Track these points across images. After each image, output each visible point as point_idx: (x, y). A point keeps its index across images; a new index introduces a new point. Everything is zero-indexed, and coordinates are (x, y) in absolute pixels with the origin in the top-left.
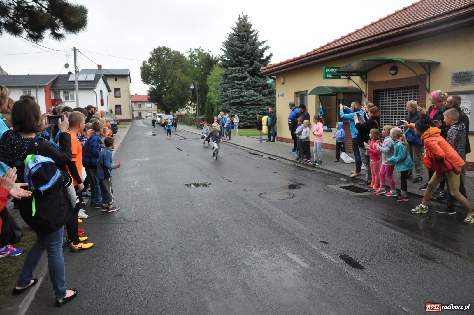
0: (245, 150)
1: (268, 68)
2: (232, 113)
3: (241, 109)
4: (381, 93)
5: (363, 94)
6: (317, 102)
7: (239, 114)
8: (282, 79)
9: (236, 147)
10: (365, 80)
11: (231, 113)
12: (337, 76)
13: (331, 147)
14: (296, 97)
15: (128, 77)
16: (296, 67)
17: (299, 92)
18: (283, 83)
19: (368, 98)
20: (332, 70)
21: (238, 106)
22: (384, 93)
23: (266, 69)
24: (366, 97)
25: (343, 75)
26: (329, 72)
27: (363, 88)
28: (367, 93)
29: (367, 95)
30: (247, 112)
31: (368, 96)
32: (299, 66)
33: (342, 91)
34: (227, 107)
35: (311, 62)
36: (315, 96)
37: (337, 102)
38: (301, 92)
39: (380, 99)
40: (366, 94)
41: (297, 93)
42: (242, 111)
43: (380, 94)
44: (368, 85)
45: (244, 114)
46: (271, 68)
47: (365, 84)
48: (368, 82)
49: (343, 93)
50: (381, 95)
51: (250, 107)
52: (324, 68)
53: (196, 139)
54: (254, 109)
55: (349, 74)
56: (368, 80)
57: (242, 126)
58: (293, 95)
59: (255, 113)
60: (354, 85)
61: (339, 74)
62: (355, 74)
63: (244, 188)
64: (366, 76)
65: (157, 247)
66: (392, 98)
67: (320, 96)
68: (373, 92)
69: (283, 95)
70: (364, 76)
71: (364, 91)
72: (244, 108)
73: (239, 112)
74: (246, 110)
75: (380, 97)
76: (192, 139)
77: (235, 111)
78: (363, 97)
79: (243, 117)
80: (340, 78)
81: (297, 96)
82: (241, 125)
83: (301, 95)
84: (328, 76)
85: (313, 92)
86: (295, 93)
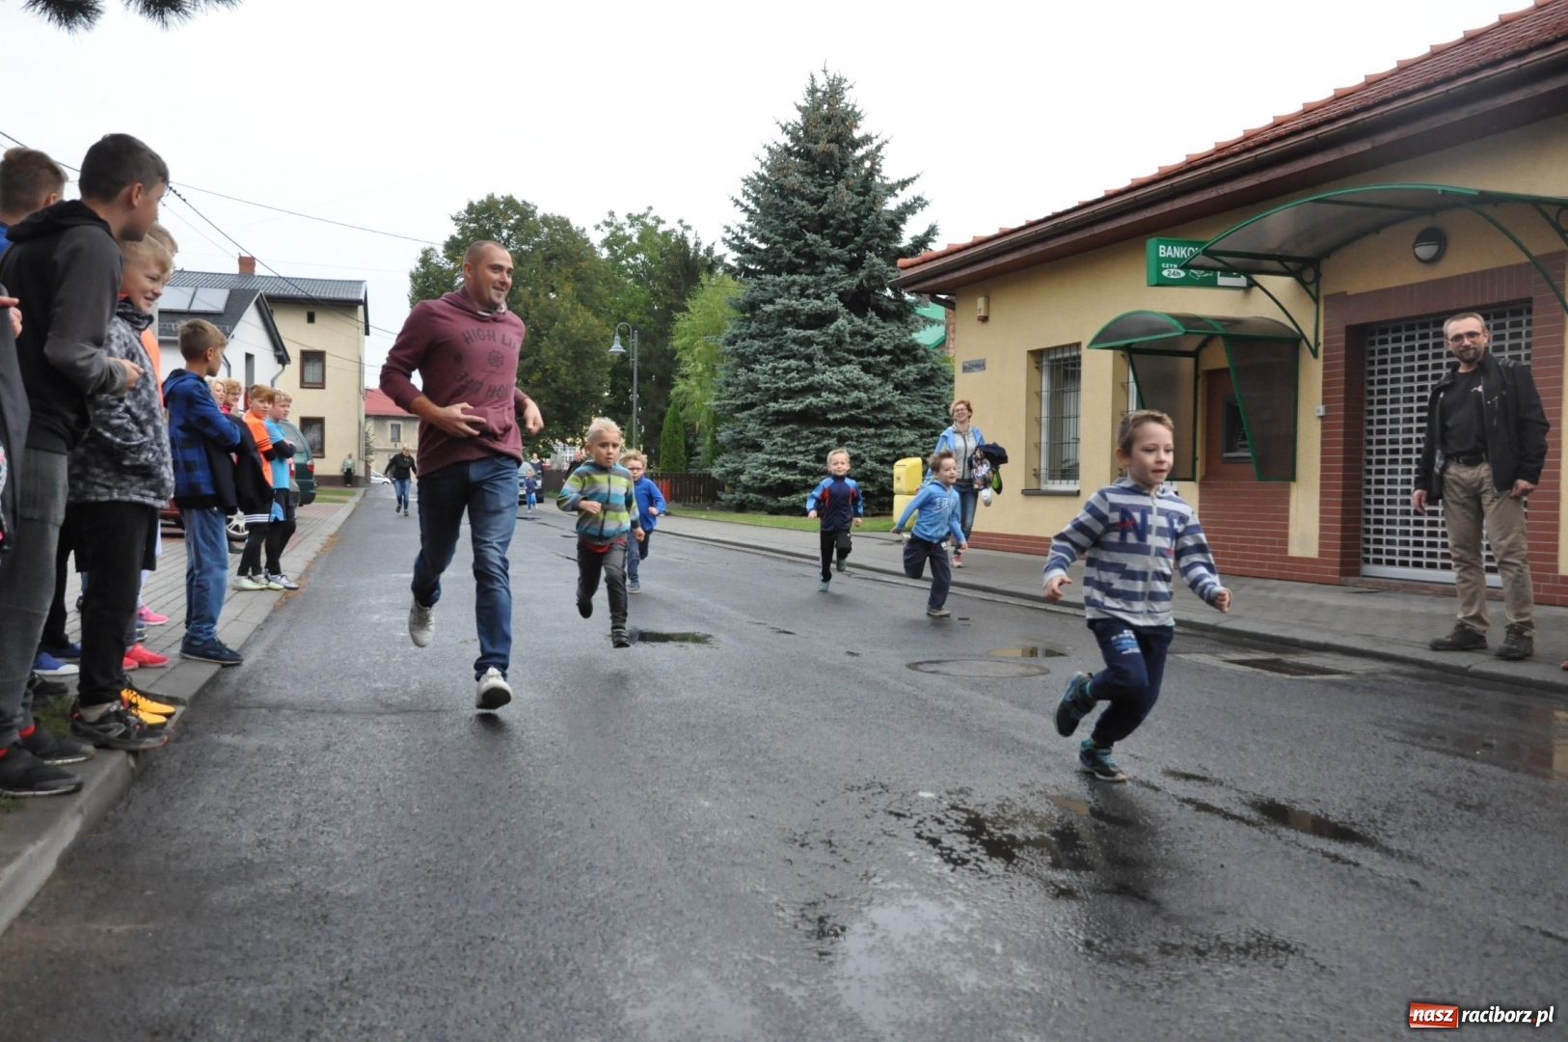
1: (925, 262)
2: (771, 454)
3: (807, 437)
4: (1377, 338)
5: (1304, 343)
6: (1120, 387)
7: (800, 457)
8: (981, 302)
10: (1312, 288)
11: (767, 453)
12: (1202, 273)
14: (1036, 372)
15: (361, 308)
16: (1038, 248)
17: (1048, 350)
18: (985, 319)
19: (1326, 359)
20: (1183, 252)
21: (795, 427)
22: (1390, 337)
23: (918, 264)
24: (1315, 354)
25: (1228, 271)
26: (1169, 260)
27: (1306, 320)
28: (1321, 340)
29: (1321, 349)
31: (1326, 350)
32: (1052, 244)
33: (1222, 331)
34: (753, 429)
35: (1098, 229)
36: (1111, 352)
37: (1200, 381)
38: (1055, 349)
39: (1372, 363)
40: (1317, 344)
41: (1037, 355)
42: (812, 446)
43: (1373, 343)
44: (1325, 309)
46: (932, 260)
47: (1314, 306)
48: (1327, 298)
49: (1225, 337)
50: (1377, 348)
51: (846, 430)
52: (1151, 242)
54: (860, 438)
55: (1249, 266)
56: (1327, 289)
58: (1021, 364)
59: (863, 455)
60: (1272, 313)
61: (1210, 262)
62: (1275, 265)
63: (844, 649)
64: (1318, 276)
66: (1423, 357)
67: (1136, 357)
68: (1343, 335)
69: (980, 365)
70: (1309, 276)
71: (1309, 334)
72: (821, 433)
73: (798, 448)
74: (825, 442)
75: (1373, 353)
77: (785, 445)
78: (1305, 355)
79: (816, 469)
80: (1212, 284)
81: (1039, 368)
83: (1052, 361)
84: (1165, 273)
85: (1102, 339)
86: (1032, 353)
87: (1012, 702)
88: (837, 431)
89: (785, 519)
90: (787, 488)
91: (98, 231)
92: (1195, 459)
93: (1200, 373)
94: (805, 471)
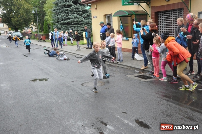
0: (72, 55)
3: (69, 27)
4: (160, 14)
5: (148, 15)
8: (95, 6)
9: (66, 53)
10: (149, 5)
13: (129, 50)
14: (105, 18)
18: (96, 9)
19: (152, 17)
21: (66, 25)
22: (162, 14)
24: (150, 17)
27: (148, 11)
28: (151, 14)
31: (152, 16)
33: (134, 13)
34: (59, 26)
36: (117, 17)
37: (132, 21)
38: (108, 14)
39: (159, 18)
40: (150, 15)
41: (105, 15)
44: (151, 9)
47: (149, 8)
48: (151, 7)
49: (135, 15)
50: (160, 15)
51: (75, 25)
53: (38, 49)
54: (78, 27)
56: (151, 5)
58: (103, 17)
62: (143, 1)
63: (71, 80)
64: (150, 3)
66: (167, 17)
67: (121, 17)
68: (154, 13)
69: (96, 17)
70: (148, 3)
71: (149, 13)
74: (72, 28)
76: (35, 49)
78: (148, 17)
80: (133, 4)
81: (106, 18)
83: (108, 16)
84: (125, 3)
85: (115, 15)
86: (104, 15)
88: (74, 26)
92: (131, 34)
93: (132, 19)
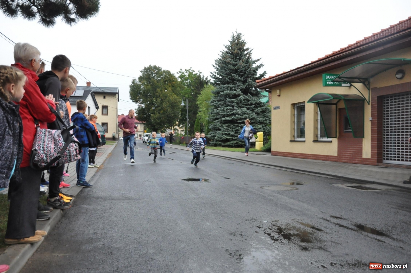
0: (239, 161)
1: (263, 81)
2: (223, 131)
3: (233, 127)
4: (386, 99)
5: (366, 101)
6: (316, 113)
7: (231, 132)
8: (278, 91)
10: (368, 86)
12: (337, 83)
14: (293, 109)
15: (117, 95)
16: (293, 77)
17: (296, 103)
18: (279, 96)
19: (372, 105)
20: (332, 77)
21: (229, 124)
22: (389, 99)
23: (261, 81)
24: (369, 104)
25: (345, 82)
26: (329, 79)
27: (366, 95)
28: (370, 100)
29: (370, 102)
30: (239, 131)
31: (372, 103)
32: (297, 76)
33: (343, 98)
34: (218, 125)
35: (309, 72)
36: (313, 104)
37: (337, 112)
38: (298, 103)
39: (385, 106)
40: (369, 101)
41: (293, 105)
42: (234, 129)
43: (385, 101)
44: (371, 92)
45: (236, 133)
46: (265, 80)
47: (368, 91)
48: (372, 89)
49: (344, 100)
50: (386, 102)
52: (324, 75)
55: (350, 81)
56: (372, 86)
57: (233, 145)
58: (289, 107)
60: (357, 93)
61: (340, 80)
62: (357, 80)
63: (244, 183)
64: (369, 83)
65: (163, 215)
67: (320, 105)
68: (376, 98)
69: (278, 108)
70: (367, 83)
71: (367, 98)
72: (236, 126)
73: (230, 130)
74: (237, 128)
75: (385, 103)
77: (226, 129)
78: (366, 104)
80: (340, 85)
81: (294, 108)
82: (232, 143)
83: (297, 106)
84: (328, 83)
85: (311, 101)
86: (292, 104)
87: (289, 197)
88: (240, 125)
89: (227, 148)
90: (227, 140)
91: (56, 78)
92: (336, 132)
93: (337, 109)
94: (232, 136)
